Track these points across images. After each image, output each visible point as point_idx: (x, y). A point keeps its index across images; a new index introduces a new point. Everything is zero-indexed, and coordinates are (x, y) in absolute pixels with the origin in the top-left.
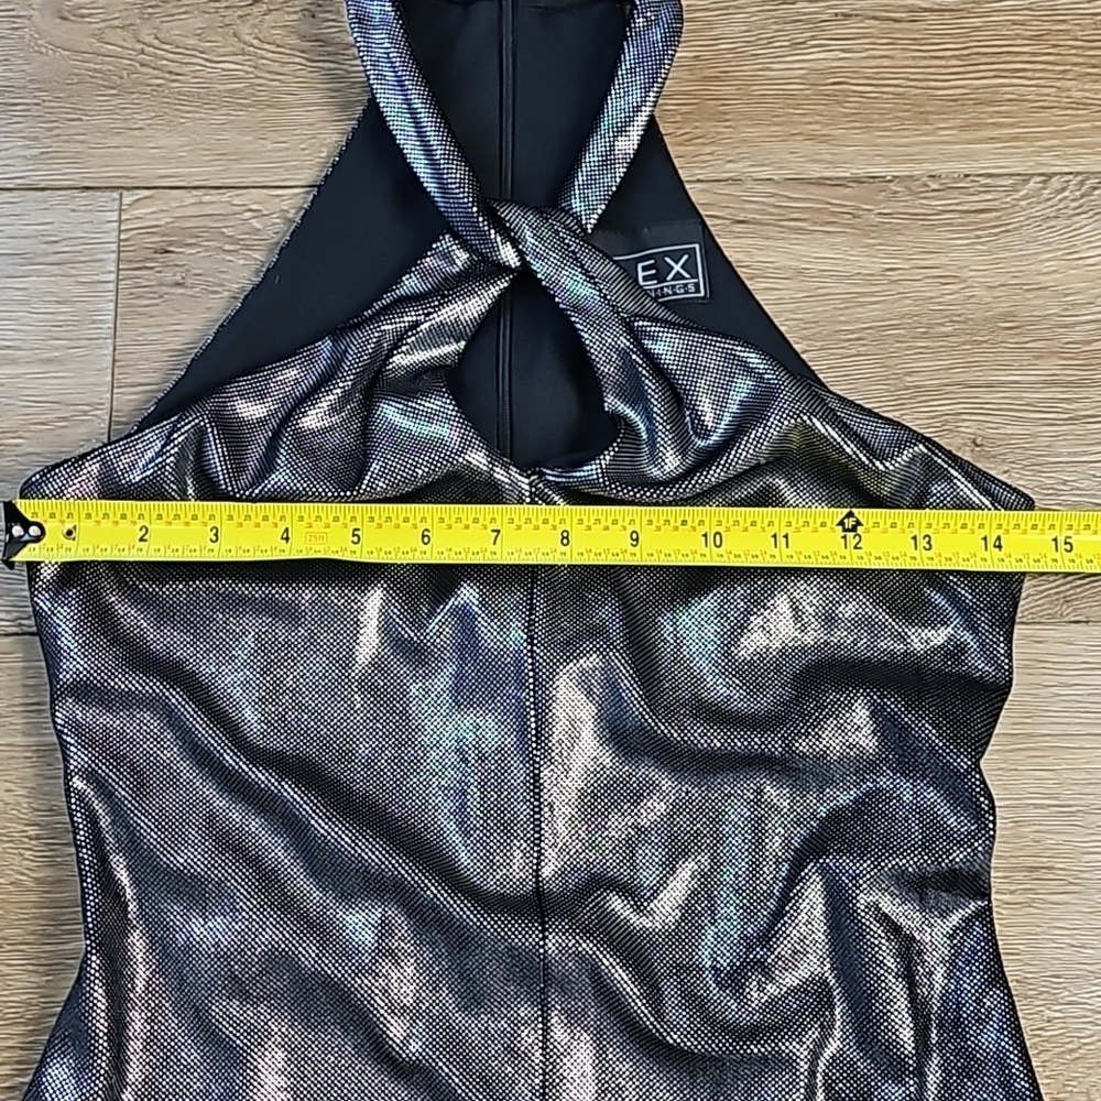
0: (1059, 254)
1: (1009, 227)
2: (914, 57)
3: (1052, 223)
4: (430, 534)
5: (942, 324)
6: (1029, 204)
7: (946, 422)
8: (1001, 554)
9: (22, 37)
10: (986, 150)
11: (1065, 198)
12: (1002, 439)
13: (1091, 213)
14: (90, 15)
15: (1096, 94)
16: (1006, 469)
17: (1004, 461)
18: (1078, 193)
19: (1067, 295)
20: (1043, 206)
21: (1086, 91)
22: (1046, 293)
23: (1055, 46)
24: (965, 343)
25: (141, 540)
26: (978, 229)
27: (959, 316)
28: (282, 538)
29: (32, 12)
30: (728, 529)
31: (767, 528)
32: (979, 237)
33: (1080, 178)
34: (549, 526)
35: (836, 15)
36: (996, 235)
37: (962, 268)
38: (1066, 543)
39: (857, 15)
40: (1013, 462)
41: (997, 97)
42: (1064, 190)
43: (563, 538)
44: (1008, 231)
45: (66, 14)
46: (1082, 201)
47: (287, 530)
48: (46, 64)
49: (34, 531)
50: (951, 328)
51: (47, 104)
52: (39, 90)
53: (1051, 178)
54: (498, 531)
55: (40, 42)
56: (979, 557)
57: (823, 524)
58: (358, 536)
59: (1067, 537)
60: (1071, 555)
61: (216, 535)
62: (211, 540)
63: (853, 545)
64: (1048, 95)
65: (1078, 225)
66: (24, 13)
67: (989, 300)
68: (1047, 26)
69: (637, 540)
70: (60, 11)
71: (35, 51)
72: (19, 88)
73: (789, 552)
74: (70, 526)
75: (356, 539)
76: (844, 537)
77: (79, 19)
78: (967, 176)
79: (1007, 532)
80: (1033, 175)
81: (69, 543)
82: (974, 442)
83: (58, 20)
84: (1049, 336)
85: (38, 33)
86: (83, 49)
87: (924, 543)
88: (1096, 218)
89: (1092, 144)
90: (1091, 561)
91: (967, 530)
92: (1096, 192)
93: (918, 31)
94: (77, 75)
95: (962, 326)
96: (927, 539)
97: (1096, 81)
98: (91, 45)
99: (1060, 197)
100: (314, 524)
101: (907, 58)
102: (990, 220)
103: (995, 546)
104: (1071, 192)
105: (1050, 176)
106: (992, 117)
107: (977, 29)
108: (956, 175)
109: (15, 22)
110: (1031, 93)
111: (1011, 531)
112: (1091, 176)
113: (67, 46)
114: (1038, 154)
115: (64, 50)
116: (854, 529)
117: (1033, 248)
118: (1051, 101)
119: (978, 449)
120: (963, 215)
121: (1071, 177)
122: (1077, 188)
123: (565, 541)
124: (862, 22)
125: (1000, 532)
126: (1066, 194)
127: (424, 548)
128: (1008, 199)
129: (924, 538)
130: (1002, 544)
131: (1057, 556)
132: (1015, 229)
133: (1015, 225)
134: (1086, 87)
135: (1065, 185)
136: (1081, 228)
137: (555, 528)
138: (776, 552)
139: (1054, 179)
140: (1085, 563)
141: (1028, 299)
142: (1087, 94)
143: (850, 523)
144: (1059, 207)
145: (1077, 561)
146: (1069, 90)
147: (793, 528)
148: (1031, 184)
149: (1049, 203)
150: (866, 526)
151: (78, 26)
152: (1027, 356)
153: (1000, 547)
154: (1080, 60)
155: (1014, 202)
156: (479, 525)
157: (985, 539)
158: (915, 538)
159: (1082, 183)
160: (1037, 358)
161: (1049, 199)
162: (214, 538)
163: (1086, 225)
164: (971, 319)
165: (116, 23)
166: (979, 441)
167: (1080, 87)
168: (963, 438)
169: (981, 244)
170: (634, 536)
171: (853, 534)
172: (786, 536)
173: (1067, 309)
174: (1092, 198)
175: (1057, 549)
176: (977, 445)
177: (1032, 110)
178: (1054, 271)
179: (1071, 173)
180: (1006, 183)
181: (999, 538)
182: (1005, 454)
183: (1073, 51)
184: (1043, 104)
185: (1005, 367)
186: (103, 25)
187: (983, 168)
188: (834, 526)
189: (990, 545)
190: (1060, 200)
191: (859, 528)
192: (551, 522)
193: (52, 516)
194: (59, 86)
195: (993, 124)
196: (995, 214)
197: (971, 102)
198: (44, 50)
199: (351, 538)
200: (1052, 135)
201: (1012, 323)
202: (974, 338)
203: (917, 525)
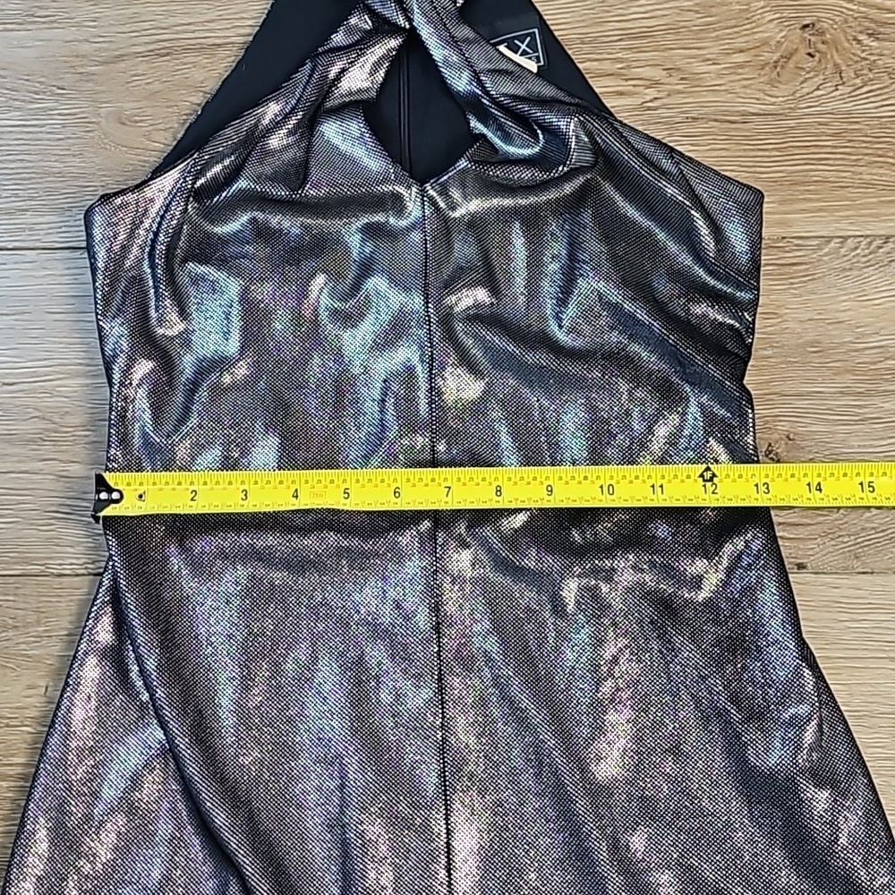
0: (852, 296)
1: (815, 276)
2: (745, 150)
3: (848, 273)
4: (400, 491)
5: (765, 349)
6: (830, 259)
7: (767, 422)
8: (821, 496)
9: (93, 138)
10: (799, 219)
11: (858, 254)
12: (808, 435)
13: (877, 266)
14: (141, 121)
15: (881, 176)
16: (811, 457)
17: (810, 451)
18: (867, 251)
19: (858, 327)
20: (841, 261)
21: (874, 174)
22: (843, 325)
23: (850, 141)
24: (781, 363)
25: (192, 500)
26: (792, 278)
27: (777, 342)
28: (293, 496)
29: (100, 119)
30: (618, 482)
31: (647, 481)
32: (792, 284)
33: (868, 240)
34: (487, 483)
35: (687, 118)
36: (805, 282)
37: (779, 306)
38: (869, 486)
39: (703, 118)
40: (817, 453)
41: (807, 179)
42: (856, 248)
43: (497, 491)
44: (814, 279)
45: (124, 121)
46: (870, 257)
47: (296, 490)
48: (110, 157)
49: (115, 496)
50: (771, 352)
51: (110, 186)
52: (104, 175)
53: (846, 240)
54: (450, 488)
55: (106, 141)
56: (805, 497)
57: (688, 477)
58: (348, 493)
59: (870, 482)
60: (874, 495)
61: (246, 495)
62: (242, 499)
63: (711, 491)
64: (845, 177)
65: (867, 275)
66: (94, 120)
67: (799, 330)
68: (845, 126)
69: (551, 491)
70: (120, 119)
71: (102, 148)
72: (90, 175)
73: (664, 497)
74: (141, 492)
75: (346, 496)
76: (704, 486)
77: (134, 124)
78: (784, 238)
79: (825, 479)
80: (833, 237)
81: (141, 504)
82: (788, 437)
83: (119, 125)
84: (846, 357)
85: (104, 135)
86: (135, 146)
87: (764, 489)
88: (880, 269)
89: (878, 214)
90: (889, 498)
91: (795, 479)
92: (881, 250)
93: (748, 130)
94: (131, 165)
95: (779, 350)
96: (766, 486)
97: (882, 167)
98: (142, 143)
99: (853, 254)
100: (317, 486)
101: (739, 150)
102: (801, 271)
103: (817, 490)
104: (862, 249)
105: (846, 238)
106: (802, 194)
107: (792, 128)
108: (775, 237)
109: (87, 127)
110: (832, 176)
111: (828, 479)
112: (877, 239)
113: (125, 144)
114: (837, 221)
115: (123, 146)
116: (711, 480)
117: (833, 292)
118: (847, 182)
119: (791, 442)
120: (781, 267)
121: (862, 239)
122: (866, 247)
123: (499, 493)
124: (706, 123)
125: (820, 480)
126: (858, 251)
127: (396, 500)
128: (814, 256)
129: (764, 485)
130: (822, 488)
131: (863, 495)
132: (819, 278)
133: (819, 275)
134: (874, 171)
135: (857, 245)
136: (869, 277)
137: (490, 484)
138: (654, 497)
139: (850, 240)
140: (884, 500)
141: (829, 330)
142: (875, 177)
143: (708, 475)
144: (853, 261)
145: (879, 499)
146: (861, 174)
147: (666, 480)
148: (832, 244)
149: (846, 259)
150: (719, 477)
151: (133, 129)
152: (828, 373)
153: (820, 490)
154: (869, 151)
155: (819, 258)
156: (436, 483)
157: (809, 485)
158: (757, 485)
159: (870, 243)
160: (835, 374)
161: (845, 256)
162: (244, 498)
163: (873, 275)
164: (785, 345)
165: (160, 126)
166: (791, 436)
167: (869, 172)
168: (779, 434)
169: (795, 289)
170: (549, 489)
171: (711, 483)
172: (661, 486)
173: (858, 338)
174: (878, 254)
175: (863, 491)
176: (790, 440)
177: (833, 189)
178: (849, 310)
179: (862, 236)
180: (813, 243)
181: (819, 484)
182: (811, 446)
183: (864, 145)
184: (841, 184)
185: (811, 381)
186: (151, 128)
187: (796, 232)
188: (696, 478)
189: (813, 489)
190: (854, 256)
191: (715, 479)
192: (488, 480)
193: (129, 484)
194: (119, 173)
195: (804, 199)
196: (804, 267)
197: (787, 183)
198: (108, 147)
199: (343, 495)
200: (848, 208)
201: (817, 347)
202: (788, 359)
203: (757, 475)
